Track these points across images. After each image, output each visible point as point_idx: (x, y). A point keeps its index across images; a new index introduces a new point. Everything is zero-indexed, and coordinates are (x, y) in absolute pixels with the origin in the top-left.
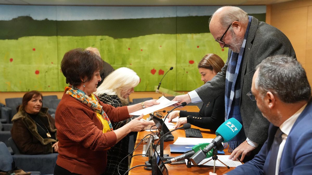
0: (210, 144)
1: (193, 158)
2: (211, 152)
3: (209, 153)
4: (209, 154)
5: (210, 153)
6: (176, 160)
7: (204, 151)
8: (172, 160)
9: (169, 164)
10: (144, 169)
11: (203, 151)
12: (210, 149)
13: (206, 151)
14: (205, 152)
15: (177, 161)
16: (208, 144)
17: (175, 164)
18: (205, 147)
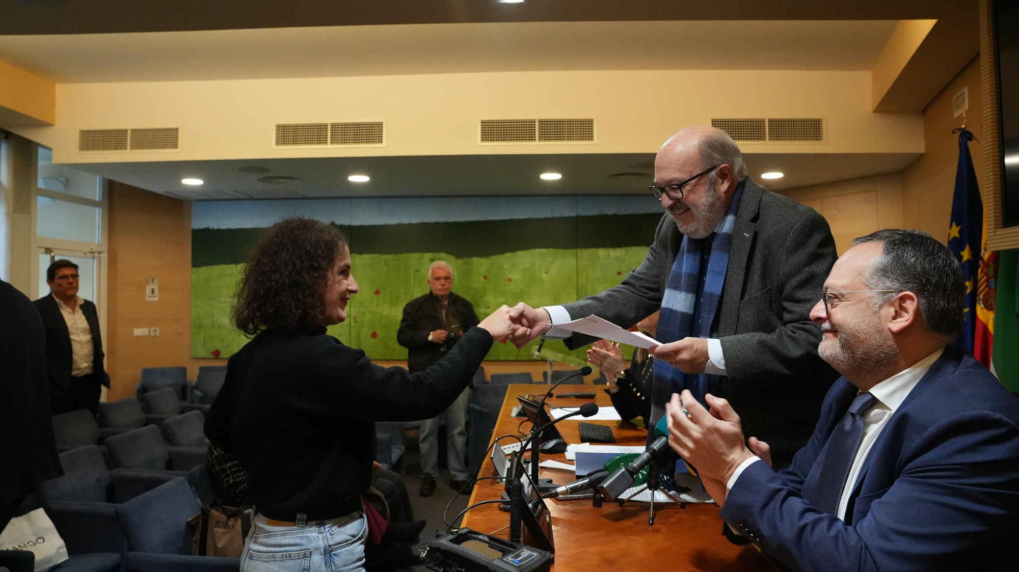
0: (642, 455)
1: (604, 486)
2: (645, 473)
3: (640, 475)
4: (641, 477)
5: (642, 474)
6: (569, 490)
7: (630, 469)
8: (559, 490)
9: (553, 498)
10: (497, 509)
11: (627, 469)
12: (641, 467)
13: (635, 471)
14: (632, 473)
15: (571, 493)
16: (637, 456)
17: (567, 498)
18: (632, 461)
